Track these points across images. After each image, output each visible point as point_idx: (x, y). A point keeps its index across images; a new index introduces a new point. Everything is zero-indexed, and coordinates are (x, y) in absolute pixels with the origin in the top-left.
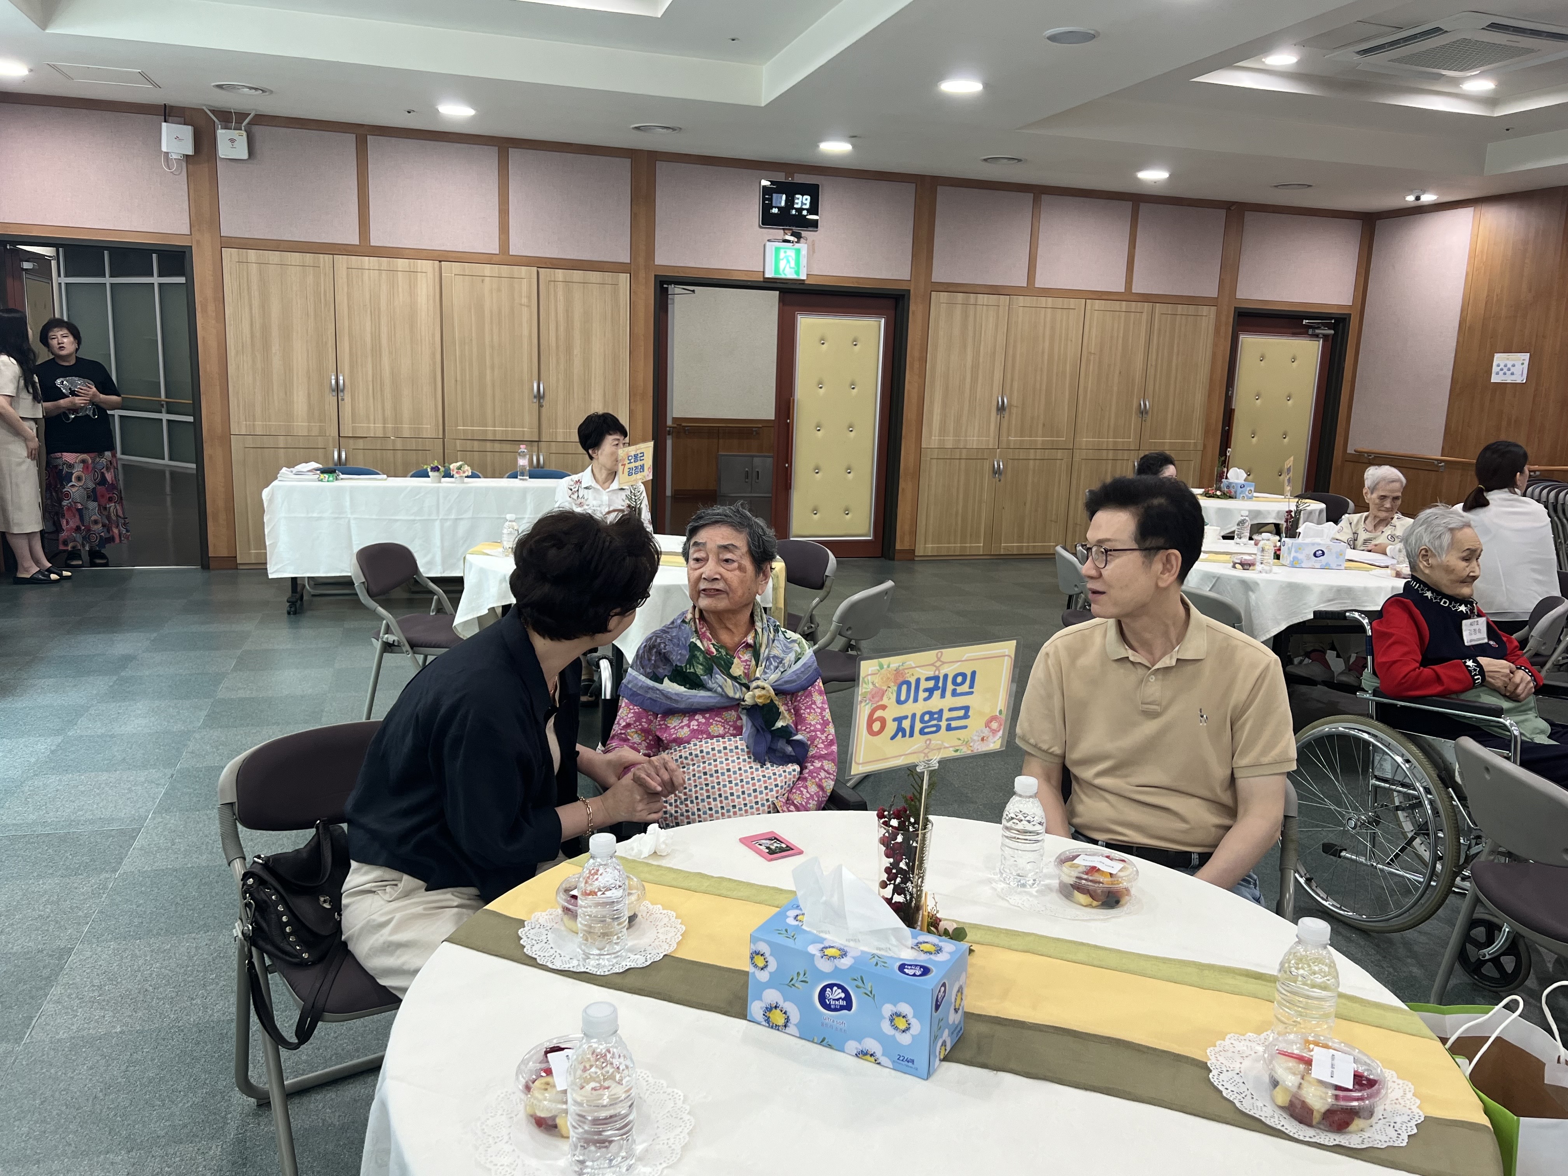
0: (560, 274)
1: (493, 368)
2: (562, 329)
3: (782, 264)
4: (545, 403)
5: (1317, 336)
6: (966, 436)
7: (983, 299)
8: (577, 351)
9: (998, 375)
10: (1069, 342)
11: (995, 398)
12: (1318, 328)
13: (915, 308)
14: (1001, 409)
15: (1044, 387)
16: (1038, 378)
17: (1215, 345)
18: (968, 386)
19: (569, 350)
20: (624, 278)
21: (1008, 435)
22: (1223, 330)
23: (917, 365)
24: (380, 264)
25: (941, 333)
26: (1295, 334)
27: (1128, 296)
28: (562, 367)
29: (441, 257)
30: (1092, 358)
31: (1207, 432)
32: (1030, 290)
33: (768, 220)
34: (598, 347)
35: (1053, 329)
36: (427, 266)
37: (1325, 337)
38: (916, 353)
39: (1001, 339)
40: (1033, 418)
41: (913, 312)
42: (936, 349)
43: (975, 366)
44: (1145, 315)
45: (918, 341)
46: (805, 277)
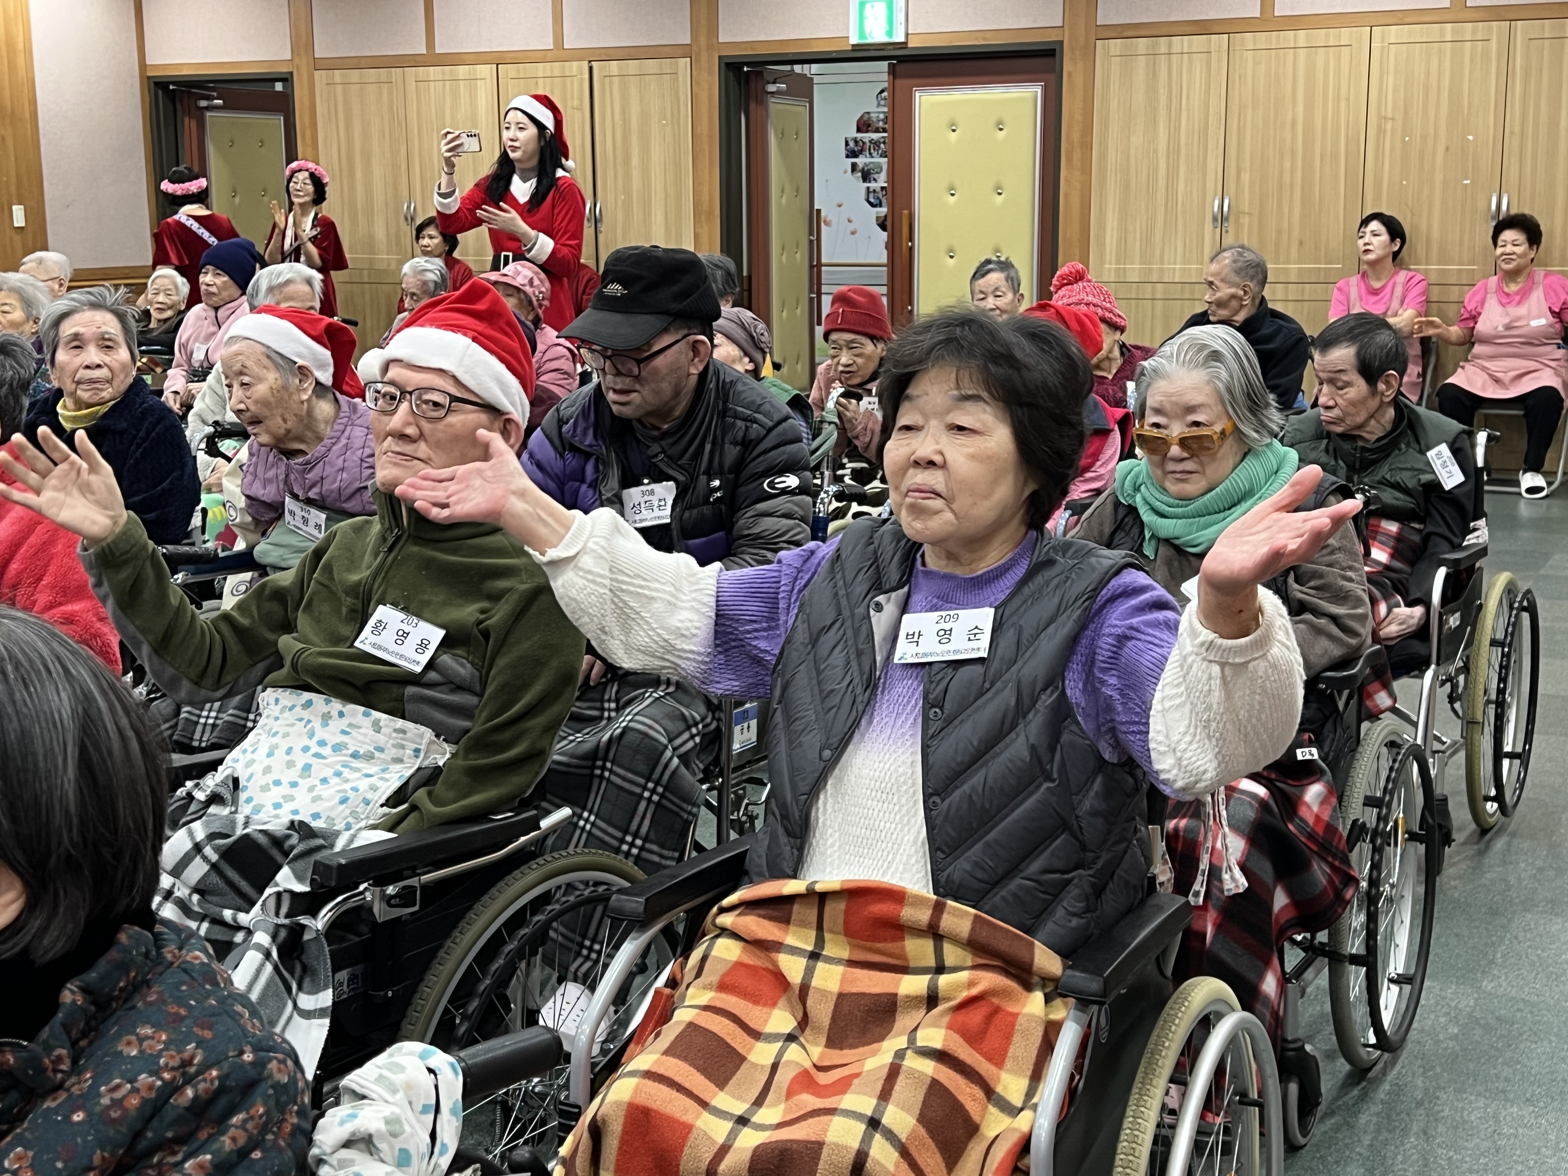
0: (614, 67)
2: (619, 135)
3: (868, 26)
4: (602, 228)
6: (1162, 263)
7: (1179, 43)
8: (635, 161)
9: (1217, 166)
10: (1343, 103)
11: (1209, 199)
13: (1072, 69)
14: (1221, 218)
15: (1297, 180)
18: (1161, 183)
19: (627, 162)
20: (684, 63)
23: (1077, 155)
24: (443, 73)
25: (1114, 104)
27: (1457, 12)
28: (620, 181)
29: (498, 60)
30: (1388, 126)
32: (1267, 20)
34: (657, 155)
35: (1310, 84)
36: (486, 71)
38: (1076, 136)
39: (1217, 106)
40: (1279, 232)
41: (1070, 74)
42: (1107, 129)
43: (1173, 151)
44: (1494, 44)
45: (1078, 117)
46: (901, 38)
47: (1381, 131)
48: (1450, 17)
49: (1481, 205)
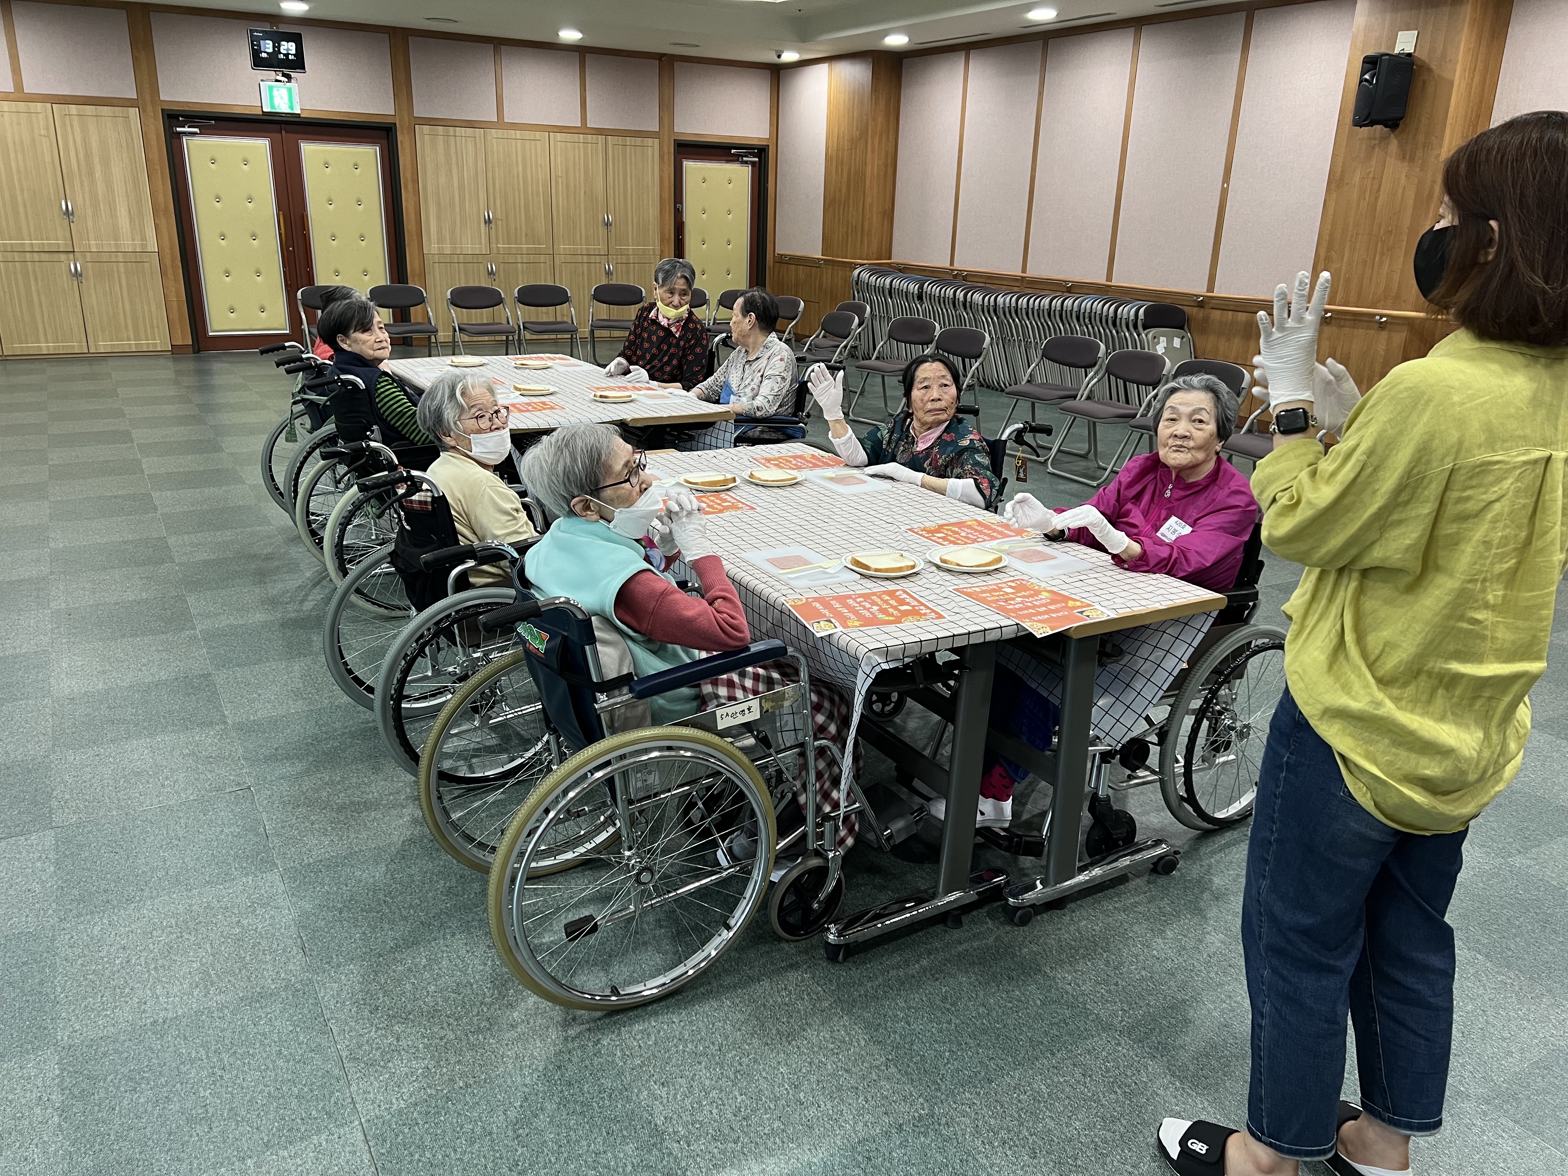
0: (73, 108)
1: (22, 190)
2: (81, 155)
3: (277, 101)
4: (74, 222)
5: (746, 162)
6: (461, 244)
7: (460, 131)
8: (98, 174)
9: (482, 196)
10: (539, 168)
11: (481, 213)
12: (746, 156)
13: (402, 138)
14: (488, 222)
15: (522, 203)
16: (517, 196)
17: (661, 170)
18: (457, 203)
19: (91, 173)
20: (133, 111)
21: (497, 243)
22: (666, 158)
23: (410, 186)
25: (428, 160)
26: (728, 161)
27: (583, 129)
28: (86, 188)
30: (560, 180)
31: (662, 240)
32: (500, 124)
33: (259, 62)
35: (524, 157)
37: (753, 163)
38: (409, 176)
39: (481, 164)
40: (516, 229)
41: (401, 142)
42: (426, 173)
43: (461, 187)
44: (600, 145)
45: (409, 166)
46: (299, 112)
47: (557, 182)
48: (581, 131)
49: (600, 219)
